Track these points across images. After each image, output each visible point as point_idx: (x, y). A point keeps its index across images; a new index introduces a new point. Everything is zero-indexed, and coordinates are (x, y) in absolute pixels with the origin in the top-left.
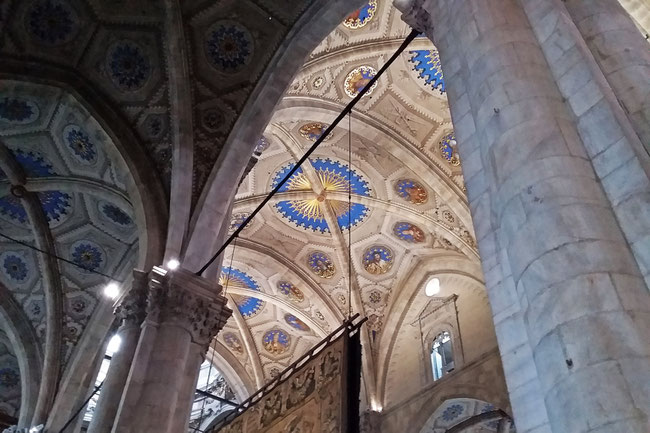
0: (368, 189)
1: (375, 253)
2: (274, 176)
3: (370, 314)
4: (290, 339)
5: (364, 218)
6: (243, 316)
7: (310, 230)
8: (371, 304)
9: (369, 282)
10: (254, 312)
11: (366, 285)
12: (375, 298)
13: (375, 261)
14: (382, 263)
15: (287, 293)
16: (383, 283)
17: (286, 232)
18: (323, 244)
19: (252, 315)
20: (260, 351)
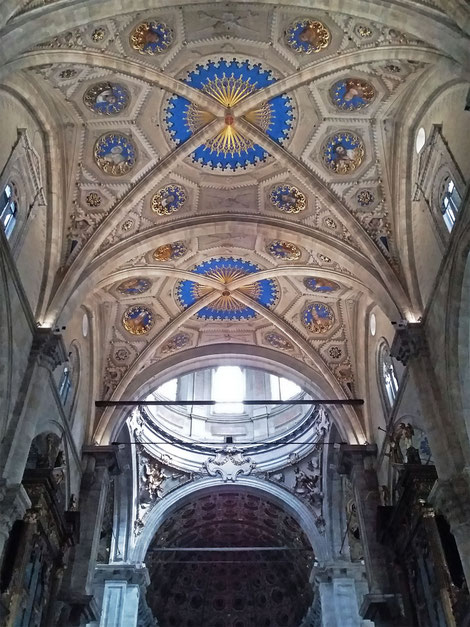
0: (268, 73)
1: (334, 147)
2: (165, 125)
3: (368, 220)
4: (330, 307)
5: (294, 113)
6: (268, 308)
7: (250, 167)
8: (365, 208)
9: (347, 186)
10: (275, 297)
11: (346, 192)
12: (366, 200)
13: (340, 157)
14: (350, 153)
15: (282, 255)
16: (367, 177)
17: (228, 185)
18: (273, 175)
19: (276, 301)
20: (308, 336)
